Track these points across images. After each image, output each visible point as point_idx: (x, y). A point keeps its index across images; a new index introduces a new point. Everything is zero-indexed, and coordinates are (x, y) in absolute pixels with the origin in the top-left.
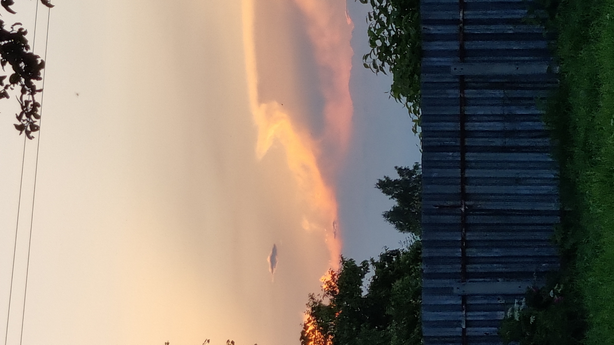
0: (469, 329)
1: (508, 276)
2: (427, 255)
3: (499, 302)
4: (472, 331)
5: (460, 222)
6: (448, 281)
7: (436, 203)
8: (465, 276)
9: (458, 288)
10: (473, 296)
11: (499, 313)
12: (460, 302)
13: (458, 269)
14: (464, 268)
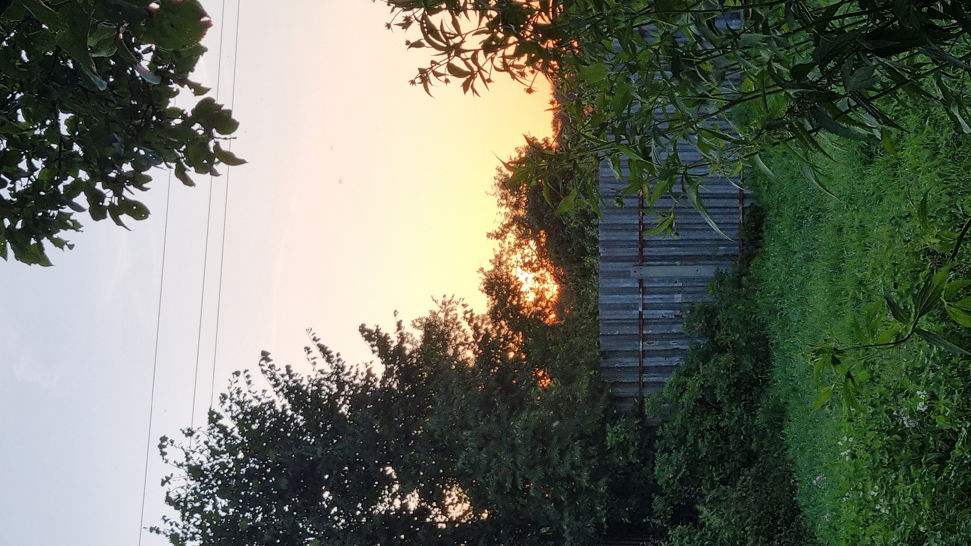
0: (645, 312)
1: (685, 260)
2: (604, 238)
3: (676, 285)
4: (647, 314)
5: (637, 205)
6: (624, 264)
7: (613, 186)
8: (642, 260)
9: (636, 272)
10: (651, 280)
11: (676, 296)
12: (637, 285)
13: (634, 252)
14: (641, 251)
